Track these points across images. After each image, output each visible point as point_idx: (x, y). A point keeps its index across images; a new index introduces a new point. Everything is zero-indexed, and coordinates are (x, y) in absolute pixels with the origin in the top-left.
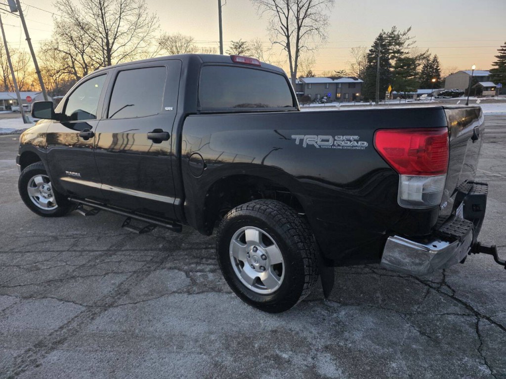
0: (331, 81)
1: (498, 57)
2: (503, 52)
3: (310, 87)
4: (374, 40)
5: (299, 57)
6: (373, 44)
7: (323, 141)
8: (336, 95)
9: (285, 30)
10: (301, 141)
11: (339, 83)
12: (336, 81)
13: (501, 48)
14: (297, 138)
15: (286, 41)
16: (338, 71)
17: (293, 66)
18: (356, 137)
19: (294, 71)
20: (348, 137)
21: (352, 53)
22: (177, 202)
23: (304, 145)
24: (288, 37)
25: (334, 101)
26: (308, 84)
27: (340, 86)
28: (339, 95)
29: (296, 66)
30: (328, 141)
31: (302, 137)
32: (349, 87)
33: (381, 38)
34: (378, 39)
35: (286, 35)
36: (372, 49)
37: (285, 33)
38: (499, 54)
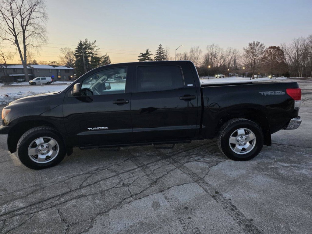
0: (52, 68)
1: (138, 60)
2: (140, 57)
3: (38, 71)
4: (77, 45)
5: (27, 51)
6: (76, 47)
7: (271, 93)
8: (58, 77)
9: (13, 31)
10: (264, 94)
11: (59, 69)
12: (56, 68)
13: (139, 56)
14: (262, 93)
15: (15, 39)
16: (52, 62)
17: (23, 57)
18: (281, 91)
19: (24, 60)
20: (279, 91)
21: (62, 51)
22: (198, 127)
23: (265, 95)
24: (16, 36)
25: (57, 80)
26: (36, 69)
27: (59, 71)
28: (59, 77)
29: (25, 57)
30: (272, 93)
31: (263, 92)
32: (65, 72)
33: (81, 44)
34: (79, 45)
35: (14, 35)
36: (77, 50)
37: (13, 33)
38: (139, 59)
